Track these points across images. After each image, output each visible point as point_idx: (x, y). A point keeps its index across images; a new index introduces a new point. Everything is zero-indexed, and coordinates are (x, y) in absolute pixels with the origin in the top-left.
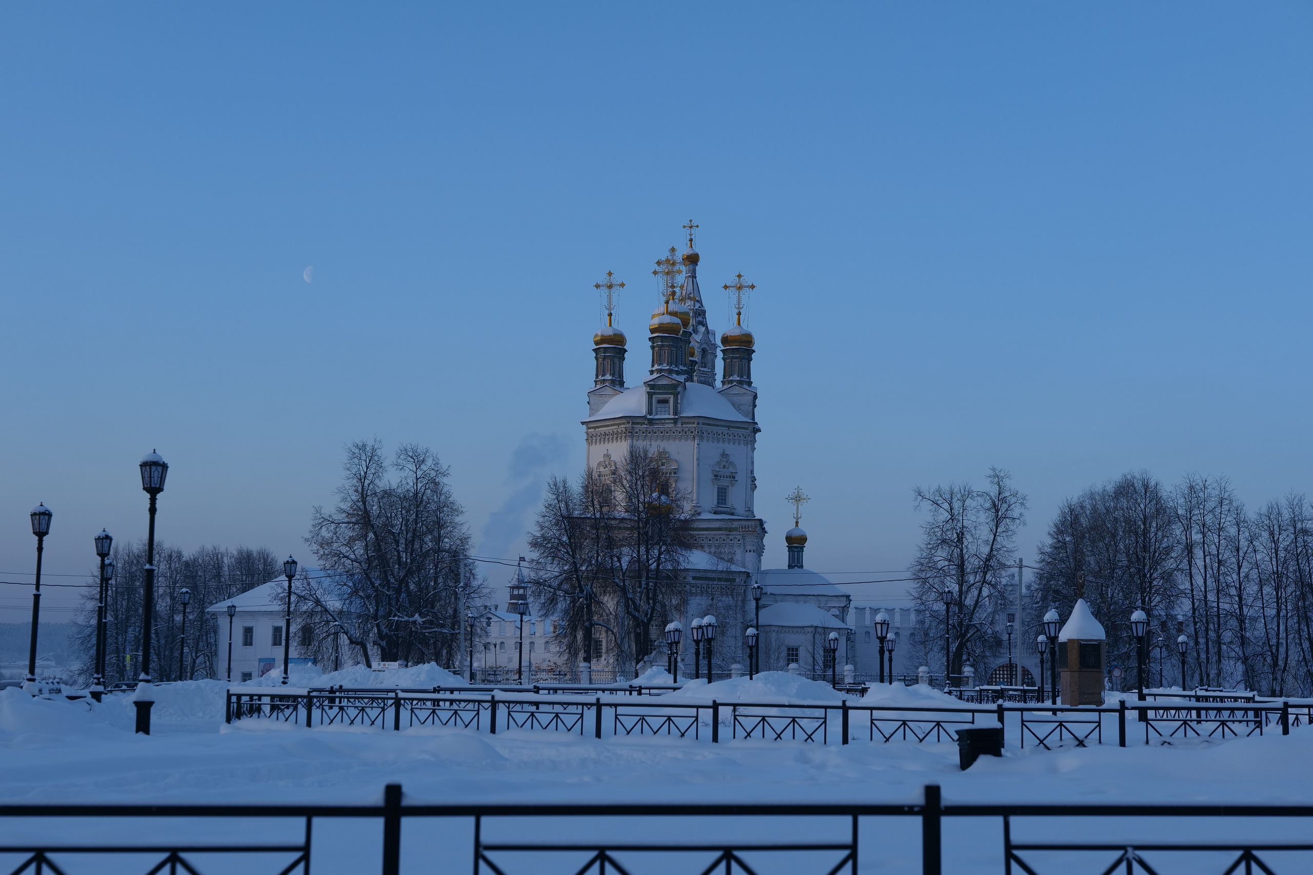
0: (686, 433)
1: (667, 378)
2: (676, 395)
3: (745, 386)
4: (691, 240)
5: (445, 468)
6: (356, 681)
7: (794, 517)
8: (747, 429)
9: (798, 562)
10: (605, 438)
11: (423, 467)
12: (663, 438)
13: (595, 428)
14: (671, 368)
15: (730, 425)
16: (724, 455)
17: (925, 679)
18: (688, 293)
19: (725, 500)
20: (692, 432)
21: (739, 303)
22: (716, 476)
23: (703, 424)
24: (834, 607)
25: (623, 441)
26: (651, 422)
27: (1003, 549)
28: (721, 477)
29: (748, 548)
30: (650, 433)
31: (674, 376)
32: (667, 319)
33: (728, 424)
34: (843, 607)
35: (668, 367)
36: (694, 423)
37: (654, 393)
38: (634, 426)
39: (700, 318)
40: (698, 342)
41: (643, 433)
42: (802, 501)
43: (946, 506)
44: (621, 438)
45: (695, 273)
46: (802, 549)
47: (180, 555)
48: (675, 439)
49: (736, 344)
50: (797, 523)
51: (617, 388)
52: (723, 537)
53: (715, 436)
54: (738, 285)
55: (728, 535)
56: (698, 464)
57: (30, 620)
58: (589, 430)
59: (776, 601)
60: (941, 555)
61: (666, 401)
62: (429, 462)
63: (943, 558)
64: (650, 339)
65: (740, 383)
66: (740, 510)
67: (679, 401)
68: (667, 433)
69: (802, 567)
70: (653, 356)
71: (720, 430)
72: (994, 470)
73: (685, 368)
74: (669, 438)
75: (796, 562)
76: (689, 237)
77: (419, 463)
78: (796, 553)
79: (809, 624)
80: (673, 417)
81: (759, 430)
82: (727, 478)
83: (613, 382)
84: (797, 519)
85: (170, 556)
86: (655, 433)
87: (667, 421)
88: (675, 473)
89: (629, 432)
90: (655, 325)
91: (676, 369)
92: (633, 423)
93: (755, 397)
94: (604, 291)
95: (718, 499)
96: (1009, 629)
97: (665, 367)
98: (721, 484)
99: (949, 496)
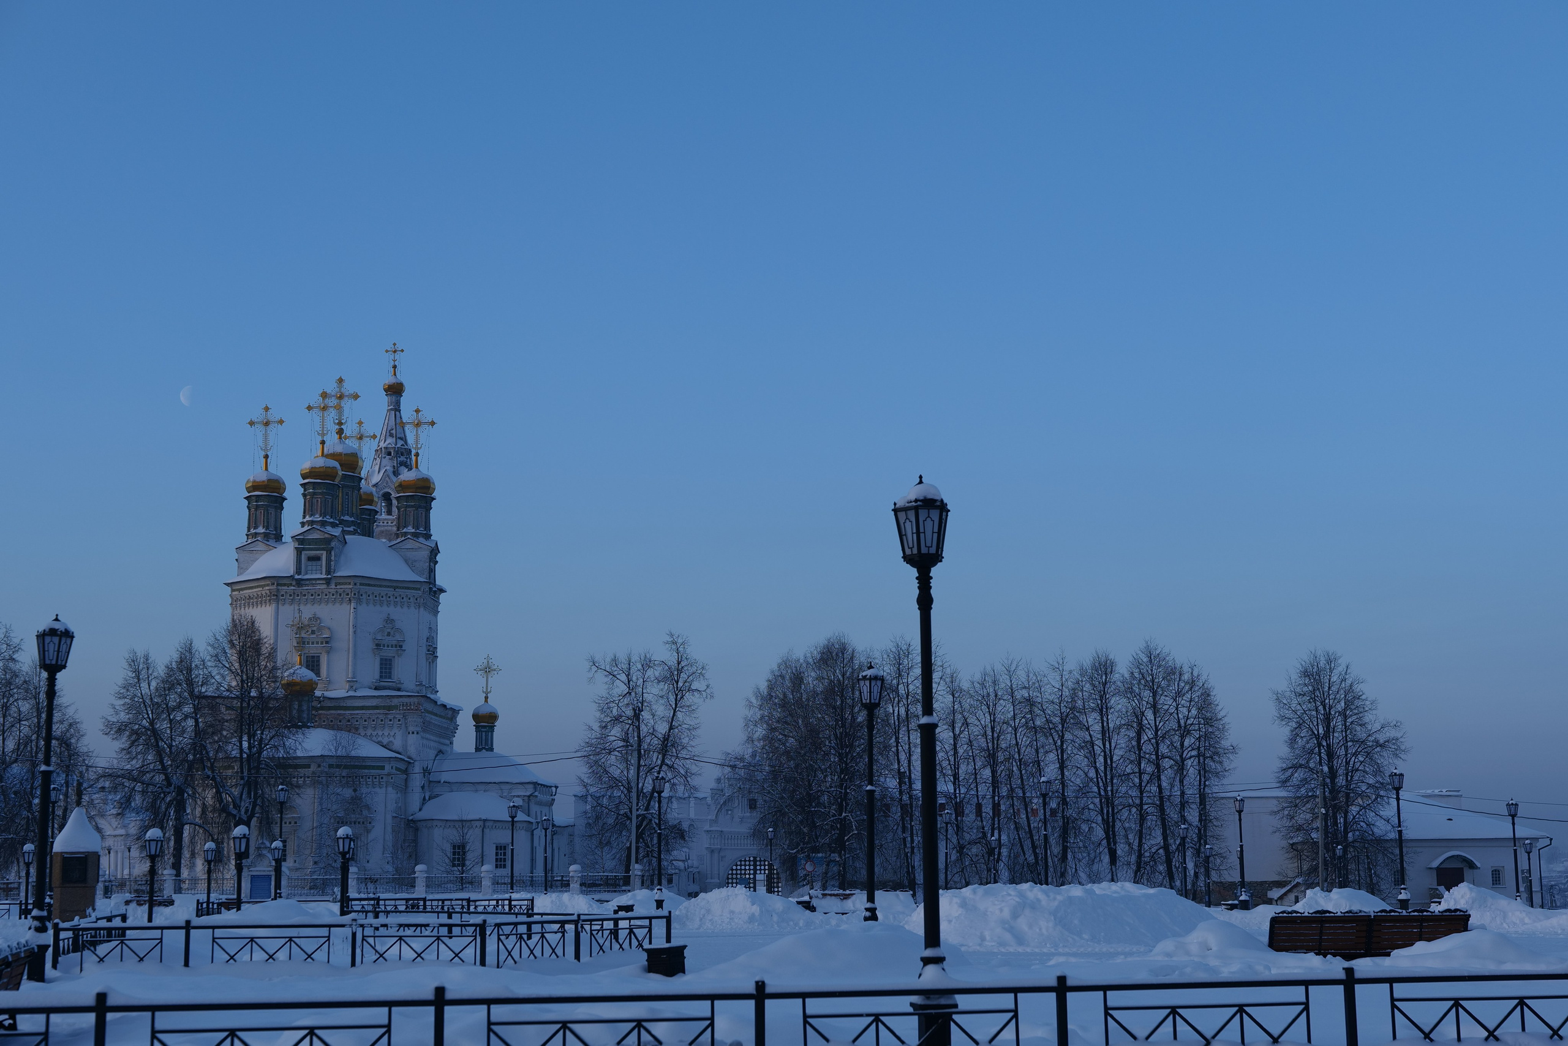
0: (340, 595)
1: (318, 531)
2: (329, 552)
3: (421, 540)
4: (395, 367)
7: (483, 692)
8: (419, 589)
9: (486, 744)
10: (249, 602)
12: (313, 602)
13: (239, 590)
14: (325, 519)
15: (396, 584)
16: (389, 620)
17: (576, 879)
18: (389, 428)
19: (390, 673)
20: (348, 594)
21: (417, 441)
22: (377, 645)
23: (361, 584)
24: (518, 796)
26: (299, 583)
27: (684, 726)
28: (384, 646)
29: (411, 729)
30: (298, 596)
31: (329, 529)
32: (321, 462)
33: (394, 584)
34: (529, 796)
35: (321, 519)
36: (350, 584)
37: (304, 549)
38: (280, 588)
41: (290, 595)
42: (493, 673)
43: (623, 677)
44: (265, 603)
45: (399, 406)
46: (492, 728)
48: (327, 602)
49: (411, 490)
50: (486, 698)
51: (272, 542)
52: (381, 717)
53: (384, 599)
54: (416, 422)
55: (386, 714)
56: (355, 632)
58: (234, 593)
59: (449, 791)
61: (318, 558)
63: (615, 738)
64: (302, 485)
65: (416, 535)
66: (409, 683)
67: (333, 558)
68: (319, 595)
69: (491, 749)
70: (304, 505)
71: (383, 591)
72: (672, 635)
73: (352, 519)
74: (320, 602)
75: (484, 744)
76: (392, 363)
78: (484, 734)
79: (477, 817)
80: (325, 576)
81: (442, 591)
82: (392, 646)
83: (266, 536)
84: (487, 693)
86: (305, 595)
87: (318, 582)
88: (327, 642)
89: (274, 595)
90: (306, 469)
91: (332, 520)
92: (278, 585)
93: (435, 551)
94: (259, 429)
95: (381, 672)
97: (318, 518)
98: (385, 654)
99: (627, 666)
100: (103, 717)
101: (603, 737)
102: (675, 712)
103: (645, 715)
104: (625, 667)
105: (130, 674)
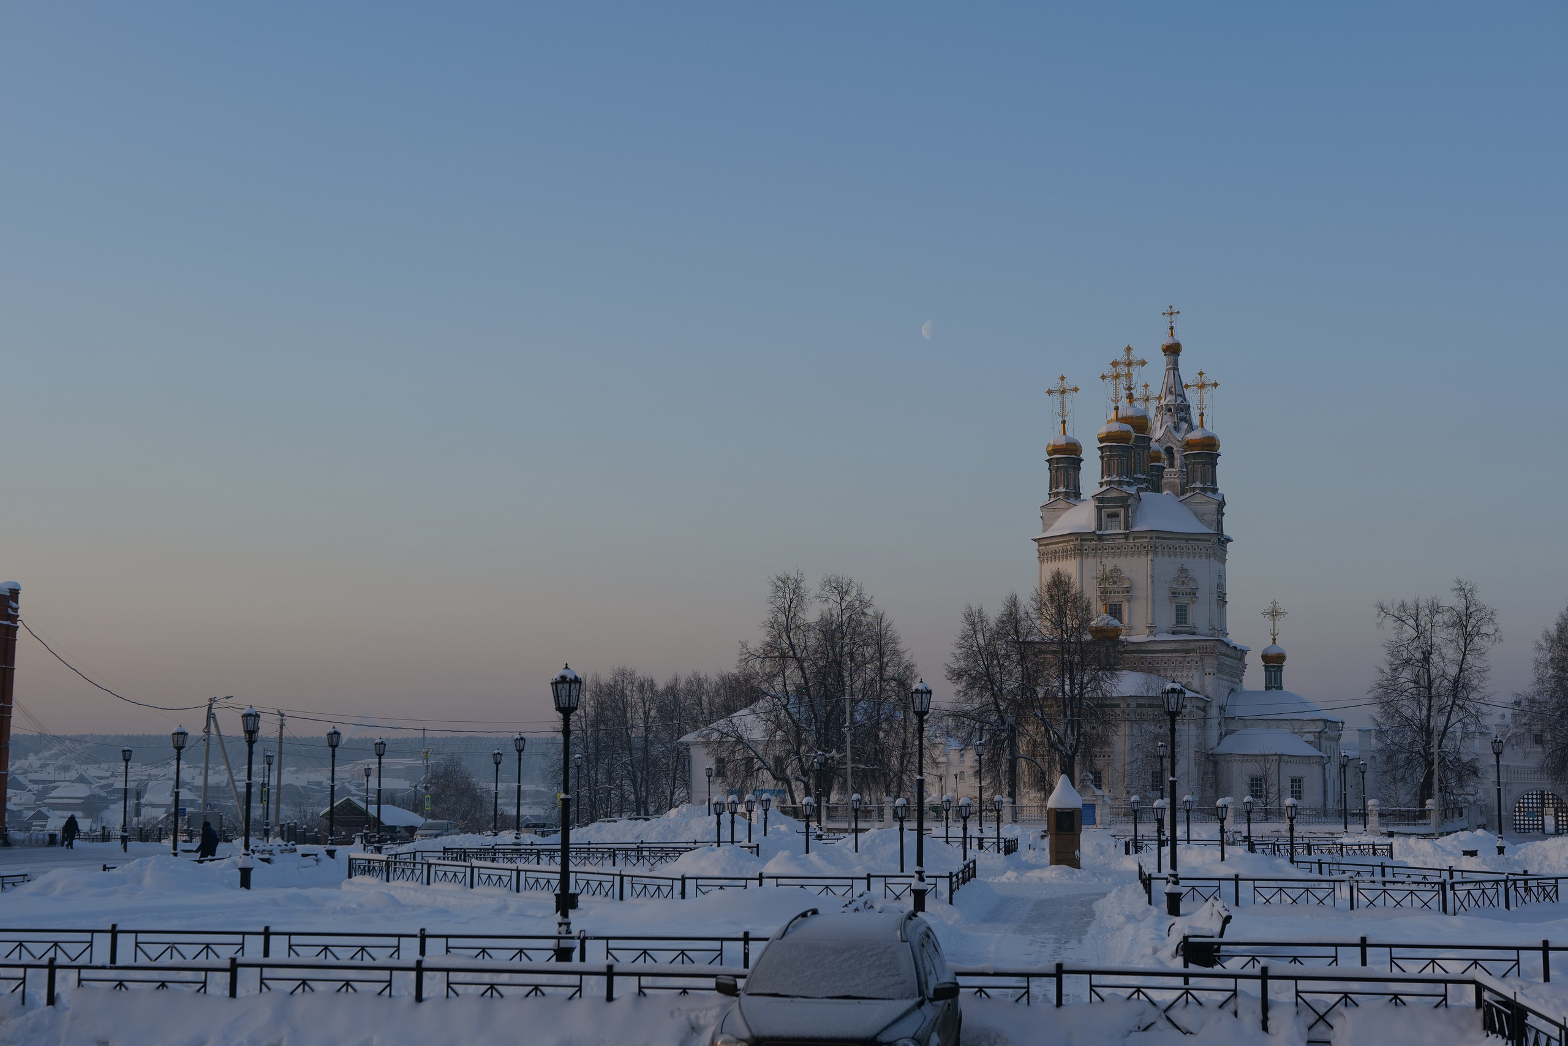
0: (1138, 548)
1: (1116, 490)
2: (1126, 509)
3: (1209, 494)
4: (1172, 328)
7: (1271, 634)
8: (1209, 540)
9: (1276, 683)
10: (1055, 556)
11: (848, 598)
12: (1114, 555)
13: (1046, 545)
14: (1122, 479)
15: (1188, 537)
16: (1183, 570)
17: (1374, 812)
18: (1169, 386)
19: (1186, 618)
20: (1145, 548)
21: (1201, 402)
22: (1173, 593)
23: (1157, 538)
24: (1310, 732)
25: (1073, 559)
26: (1101, 538)
27: (1474, 668)
28: (1179, 594)
29: (1208, 670)
30: (1100, 549)
31: (1125, 487)
32: (1116, 427)
33: (1187, 537)
34: (1320, 732)
35: (1118, 479)
36: (1146, 538)
37: (1103, 507)
38: (1083, 543)
41: (1093, 550)
42: (1279, 616)
43: (1412, 622)
44: (1070, 556)
45: (1177, 364)
46: (1280, 668)
48: (1127, 555)
49: (1198, 448)
50: (1274, 640)
51: (1072, 500)
52: (1180, 659)
53: (1172, 550)
54: (1200, 384)
55: (1185, 657)
56: (1152, 582)
58: (1041, 548)
59: (1246, 727)
60: (1406, 674)
61: (1117, 515)
62: (854, 593)
63: (1406, 680)
64: (1100, 449)
65: (1203, 490)
66: (1203, 626)
67: (1130, 514)
68: (1118, 549)
69: (1280, 688)
70: (1103, 467)
71: (1177, 543)
72: (1459, 582)
73: (1144, 477)
74: (1120, 555)
75: (1273, 683)
76: (1169, 325)
77: (842, 594)
78: (1273, 673)
79: (1273, 752)
80: (1124, 532)
81: (1229, 540)
82: (1186, 595)
83: (1067, 495)
84: (1274, 635)
86: (1106, 549)
87: (1117, 537)
88: (1127, 592)
89: (1078, 550)
90: (1104, 433)
91: (1128, 480)
92: (1081, 540)
93: (1222, 504)
94: (1057, 397)
95: (1177, 618)
97: (1115, 478)
98: (1180, 602)
99: (1415, 611)
100: (946, 665)
101: (1394, 678)
102: (1464, 655)
103: (1435, 658)
104: (1413, 612)
105: (967, 627)
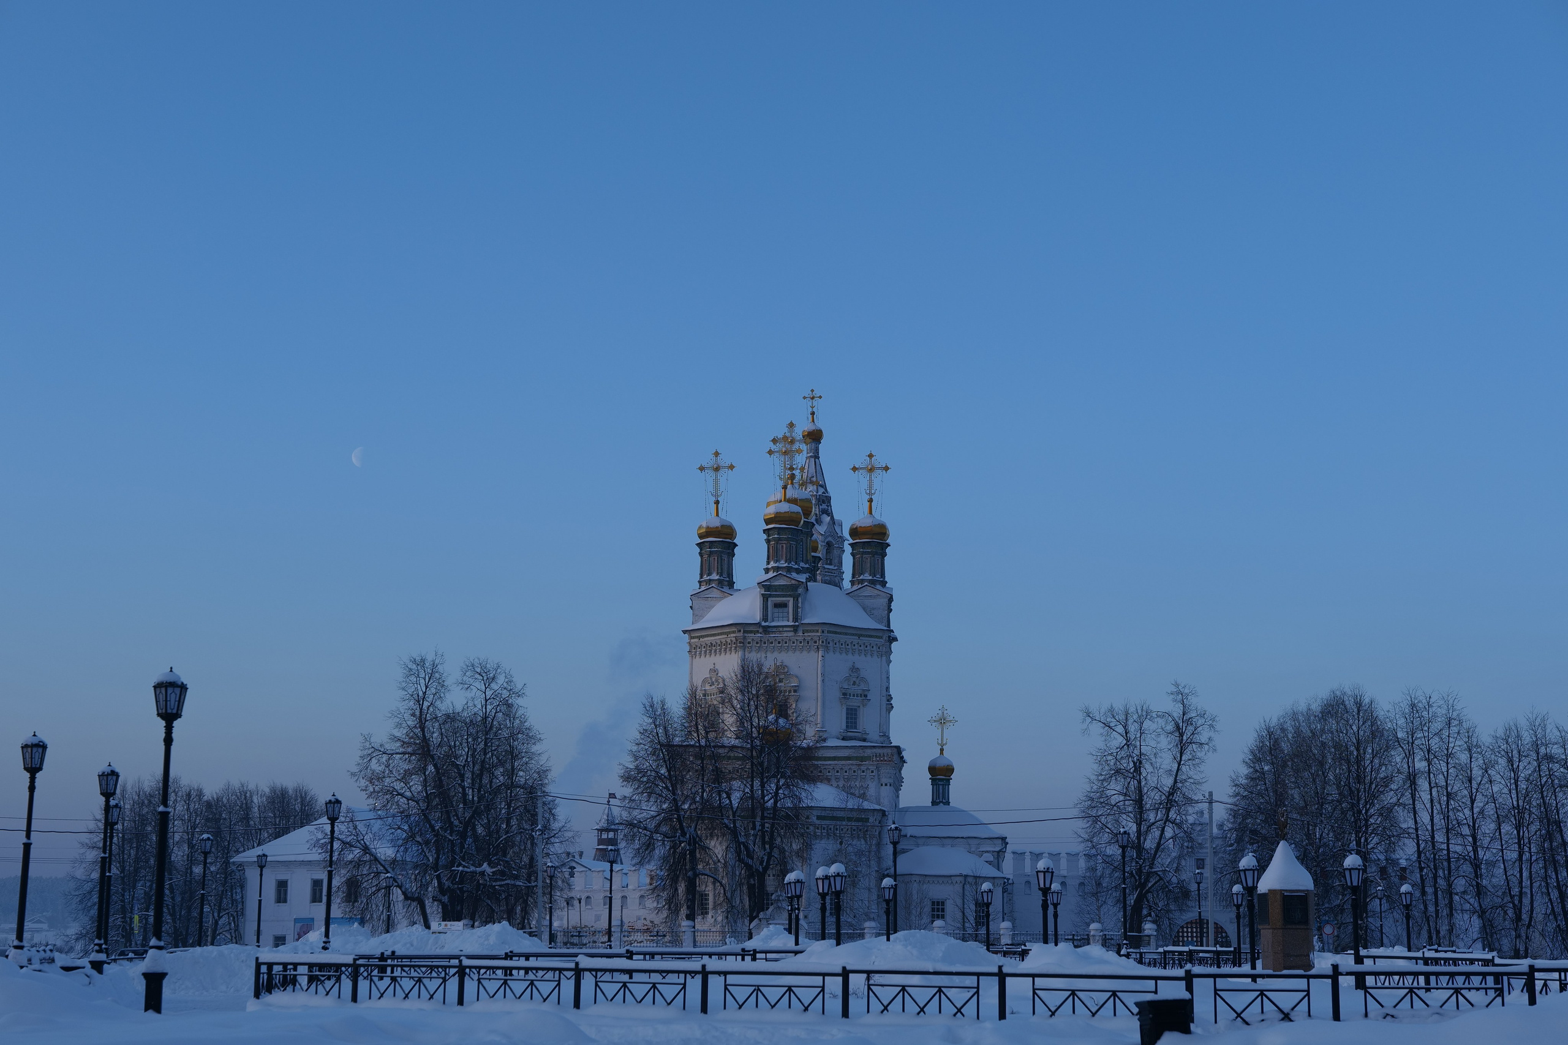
0: (808, 643)
1: (785, 578)
2: (796, 598)
3: (878, 587)
4: (813, 414)
5: (519, 686)
6: (412, 945)
7: (938, 744)
8: (882, 638)
9: (944, 797)
10: (712, 649)
11: (494, 686)
12: (780, 650)
13: (699, 637)
14: (790, 565)
15: (860, 633)
16: (854, 669)
17: (1097, 938)
18: (810, 476)
19: (856, 723)
20: (815, 642)
21: (870, 487)
22: (844, 694)
23: (829, 632)
25: (733, 653)
26: (766, 630)
27: (1190, 780)
28: (850, 695)
29: (884, 781)
30: (765, 643)
31: (794, 575)
32: (785, 507)
33: (858, 632)
35: (786, 565)
36: (817, 631)
37: (770, 596)
38: (746, 635)
39: (824, 506)
40: (822, 535)
41: (757, 643)
42: (948, 724)
43: (1120, 729)
44: (730, 650)
45: (818, 453)
46: (948, 781)
47: (200, 793)
48: (795, 650)
49: (867, 537)
50: (942, 750)
51: (726, 589)
52: (853, 768)
53: (843, 646)
54: (869, 467)
55: (859, 765)
56: (823, 680)
57: (19, 873)
58: (693, 640)
59: (918, 845)
60: (1115, 787)
61: (784, 605)
62: (501, 680)
63: (1117, 792)
64: (765, 531)
65: (873, 582)
66: (874, 735)
67: (800, 605)
68: (786, 643)
69: (948, 803)
70: (768, 551)
71: (849, 639)
72: (1177, 685)
73: (807, 566)
74: (787, 650)
75: (941, 798)
76: (810, 410)
77: (489, 680)
78: (941, 787)
79: (957, 873)
80: (793, 624)
81: (895, 639)
82: (857, 696)
83: (720, 583)
84: (942, 746)
85: (189, 795)
86: (772, 643)
87: (785, 629)
88: (795, 691)
89: (740, 643)
90: (770, 514)
91: (796, 566)
92: (745, 632)
93: (891, 600)
94: (710, 475)
95: (847, 722)
96: (1198, 878)
97: (783, 564)
98: (851, 704)
99: (1124, 717)
101: (1102, 792)
102: (1179, 764)
103: (1145, 771)
104: (1122, 717)
